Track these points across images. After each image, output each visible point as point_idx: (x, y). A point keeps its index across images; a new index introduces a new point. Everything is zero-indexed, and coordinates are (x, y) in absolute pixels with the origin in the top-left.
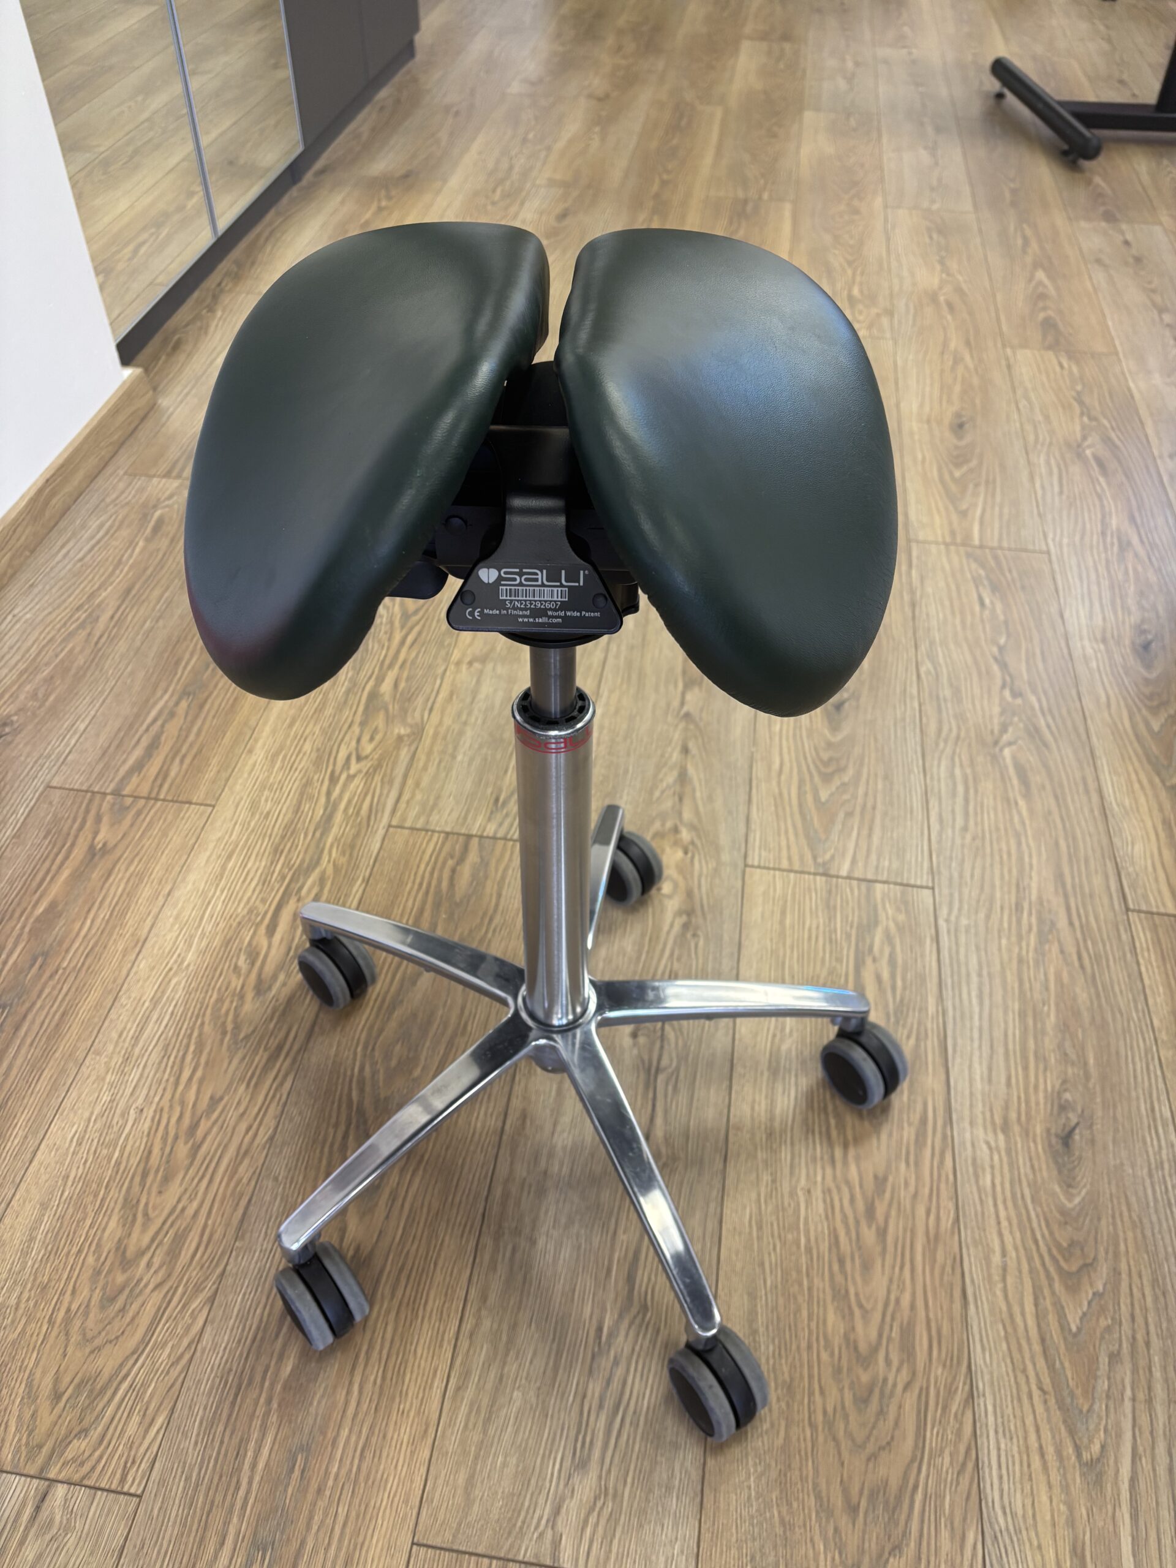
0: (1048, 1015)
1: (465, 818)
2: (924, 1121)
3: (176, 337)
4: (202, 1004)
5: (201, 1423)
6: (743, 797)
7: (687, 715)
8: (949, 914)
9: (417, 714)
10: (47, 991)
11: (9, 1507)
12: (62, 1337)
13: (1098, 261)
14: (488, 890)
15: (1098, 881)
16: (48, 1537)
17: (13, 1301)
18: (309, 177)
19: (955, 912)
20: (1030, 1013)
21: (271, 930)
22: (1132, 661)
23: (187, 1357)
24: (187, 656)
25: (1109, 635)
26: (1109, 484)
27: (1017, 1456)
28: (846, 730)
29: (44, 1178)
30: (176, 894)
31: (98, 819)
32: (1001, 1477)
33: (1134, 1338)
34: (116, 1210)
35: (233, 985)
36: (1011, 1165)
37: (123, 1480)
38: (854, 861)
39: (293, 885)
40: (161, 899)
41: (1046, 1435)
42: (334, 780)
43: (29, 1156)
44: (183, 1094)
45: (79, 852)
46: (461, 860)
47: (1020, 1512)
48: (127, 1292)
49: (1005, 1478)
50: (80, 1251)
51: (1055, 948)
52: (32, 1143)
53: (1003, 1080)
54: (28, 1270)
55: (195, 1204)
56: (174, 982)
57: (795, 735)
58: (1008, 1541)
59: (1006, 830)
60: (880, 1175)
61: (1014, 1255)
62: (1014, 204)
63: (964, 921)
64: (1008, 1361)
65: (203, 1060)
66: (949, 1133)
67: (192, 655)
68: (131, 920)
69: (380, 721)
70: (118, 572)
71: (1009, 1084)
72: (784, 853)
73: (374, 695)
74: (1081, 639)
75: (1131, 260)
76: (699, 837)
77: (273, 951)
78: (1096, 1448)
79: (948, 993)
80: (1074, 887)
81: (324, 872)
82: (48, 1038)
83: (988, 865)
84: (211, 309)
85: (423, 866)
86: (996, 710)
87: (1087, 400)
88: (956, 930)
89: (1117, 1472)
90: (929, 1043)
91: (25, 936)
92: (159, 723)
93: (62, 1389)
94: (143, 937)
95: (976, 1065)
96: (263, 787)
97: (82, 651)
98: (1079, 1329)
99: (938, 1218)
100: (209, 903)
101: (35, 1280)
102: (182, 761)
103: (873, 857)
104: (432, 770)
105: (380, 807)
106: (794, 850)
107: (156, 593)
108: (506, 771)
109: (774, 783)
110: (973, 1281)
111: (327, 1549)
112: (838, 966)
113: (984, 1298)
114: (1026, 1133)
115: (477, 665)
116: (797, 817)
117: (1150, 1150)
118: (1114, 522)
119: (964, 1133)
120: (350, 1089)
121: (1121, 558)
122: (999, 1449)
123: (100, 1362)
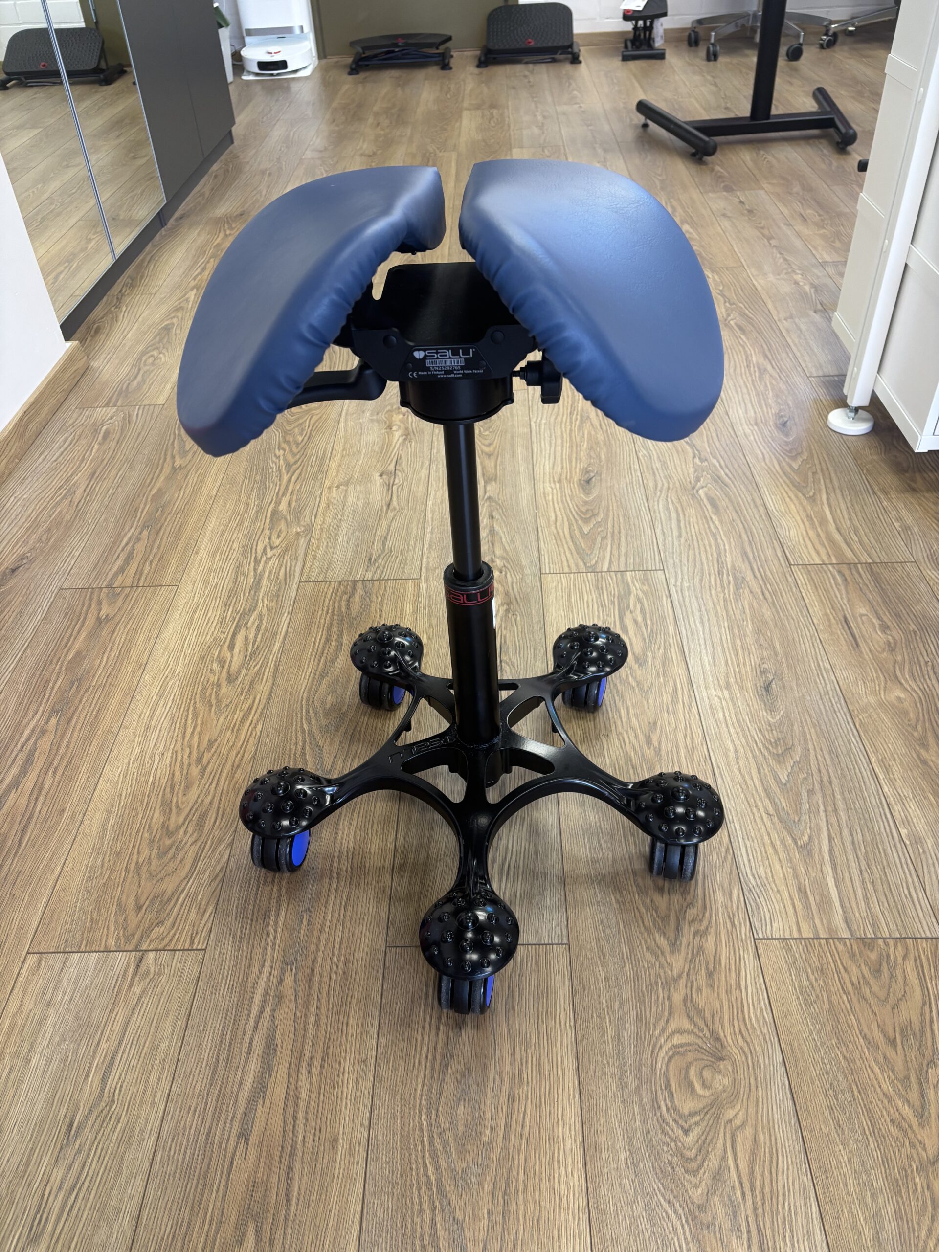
0: (747, 626)
1: (351, 572)
2: (675, 690)
3: (95, 326)
4: (192, 693)
5: (237, 907)
6: (533, 537)
7: (489, 498)
8: (676, 582)
9: (307, 519)
10: (84, 700)
11: (118, 969)
12: (136, 877)
13: (724, 215)
14: (373, 608)
15: (769, 552)
16: (148, 980)
17: (99, 862)
18: (172, 221)
19: (680, 580)
20: (735, 627)
21: (232, 647)
22: (776, 433)
23: (221, 875)
24: (142, 506)
25: (759, 421)
26: (748, 339)
27: (758, 849)
28: (595, 493)
29: (105, 797)
30: (163, 636)
31: (100, 603)
32: (749, 861)
33: (821, 781)
34: (158, 807)
35: (211, 680)
36: (734, 705)
37: (192, 943)
38: (611, 562)
39: (241, 622)
40: (152, 641)
41: (774, 836)
42: (257, 562)
43: (92, 787)
44: (189, 741)
45: (91, 621)
46: (353, 594)
47: (764, 876)
48: (174, 848)
49: (752, 860)
50: (138, 832)
51: (747, 591)
52: (93, 781)
53: (723, 662)
54: (105, 846)
55: (209, 798)
56: (170, 684)
57: (562, 501)
58: (758, 891)
59: (706, 533)
60: (652, 721)
61: (742, 750)
62: (662, 189)
63: (686, 585)
64: (746, 803)
65: (199, 722)
66: (692, 694)
67: (145, 505)
68: (134, 654)
69: (283, 526)
70: (83, 465)
71: (727, 664)
72: (565, 564)
73: (275, 512)
74: (741, 425)
75: (746, 212)
76: (508, 562)
77: (235, 659)
78: (806, 838)
79: (681, 623)
80: (754, 557)
81: (261, 612)
82: (91, 724)
83: (697, 553)
84: (118, 306)
85: (327, 601)
86: (692, 470)
87: (727, 294)
88: (681, 590)
89: (820, 848)
90: (673, 650)
91: (63, 672)
92: (130, 545)
93: (142, 902)
94: (144, 662)
95: (704, 657)
96: (210, 571)
97: (67, 512)
98: (788, 781)
99: (692, 738)
100: (186, 639)
101: (111, 850)
102: (151, 564)
103: (622, 559)
104: (323, 548)
105: (292, 573)
106: (571, 562)
107: (113, 473)
108: (373, 543)
109: (553, 528)
110: (719, 767)
111: (332, 958)
112: (609, 619)
113: (727, 774)
114: (741, 688)
115: (342, 487)
116: (571, 543)
117: (820, 686)
118: (754, 359)
119: (702, 693)
120: (302, 723)
121: (761, 378)
122: (746, 847)
123: (164, 886)
